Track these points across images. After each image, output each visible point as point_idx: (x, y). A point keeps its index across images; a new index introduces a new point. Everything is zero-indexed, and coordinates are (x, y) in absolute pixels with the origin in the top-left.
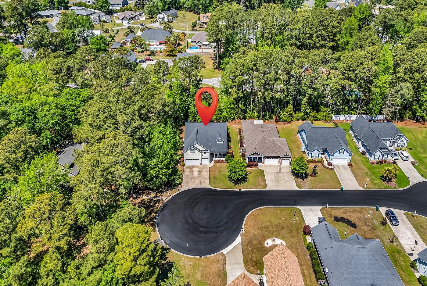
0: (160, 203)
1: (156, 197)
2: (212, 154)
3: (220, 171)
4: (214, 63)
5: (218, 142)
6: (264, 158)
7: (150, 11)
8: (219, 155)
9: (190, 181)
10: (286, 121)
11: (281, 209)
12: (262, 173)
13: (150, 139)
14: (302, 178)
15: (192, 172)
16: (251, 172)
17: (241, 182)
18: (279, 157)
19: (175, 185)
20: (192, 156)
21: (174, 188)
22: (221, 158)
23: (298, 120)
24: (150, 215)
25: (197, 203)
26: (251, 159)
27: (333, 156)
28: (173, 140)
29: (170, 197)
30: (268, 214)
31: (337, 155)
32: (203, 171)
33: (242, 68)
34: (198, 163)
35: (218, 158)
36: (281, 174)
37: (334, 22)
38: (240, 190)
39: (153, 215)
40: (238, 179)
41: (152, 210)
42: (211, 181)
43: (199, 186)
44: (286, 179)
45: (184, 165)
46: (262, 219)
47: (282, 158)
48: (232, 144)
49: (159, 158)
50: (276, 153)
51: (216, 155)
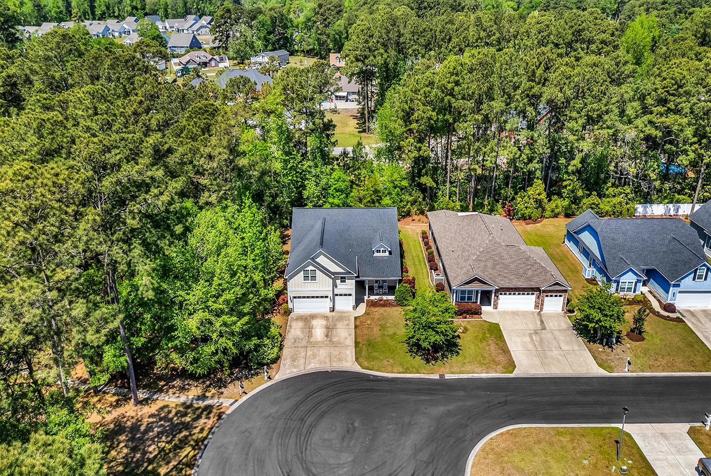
0: (212, 415)
1: (203, 397)
2: (360, 285)
3: (383, 327)
5: (376, 254)
6: (497, 291)
7: (238, 50)
8: (380, 287)
9: (303, 354)
10: (530, 218)
11: (572, 432)
12: (495, 331)
13: (188, 230)
14: (607, 344)
15: (308, 329)
16: (466, 330)
17: (443, 356)
18: (538, 289)
19: (261, 365)
20: (310, 288)
21: (257, 374)
22: (384, 294)
23: (556, 216)
24: (176, 455)
25: (322, 416)
26: (464, 296)
27: (678, 286)
28: (258, 243)
29: (245, 398)
30: (537, 449)
31: (688, 282)
32: (338, 326)
34: (323, 306)
35: (377, 294)
36: (546, 335)
38: (442, 376)
39: (186, 453)
40: (436, 347)
41: (186, 437)
42: (361, 351)
43: (328, 367)
44: (565, 347)
45: (288, 312)
46: (522, 465)
47: (544, 291)
48: (408, 262)
49: (210, 281)
50: (529, 279)
51: (371, 289)
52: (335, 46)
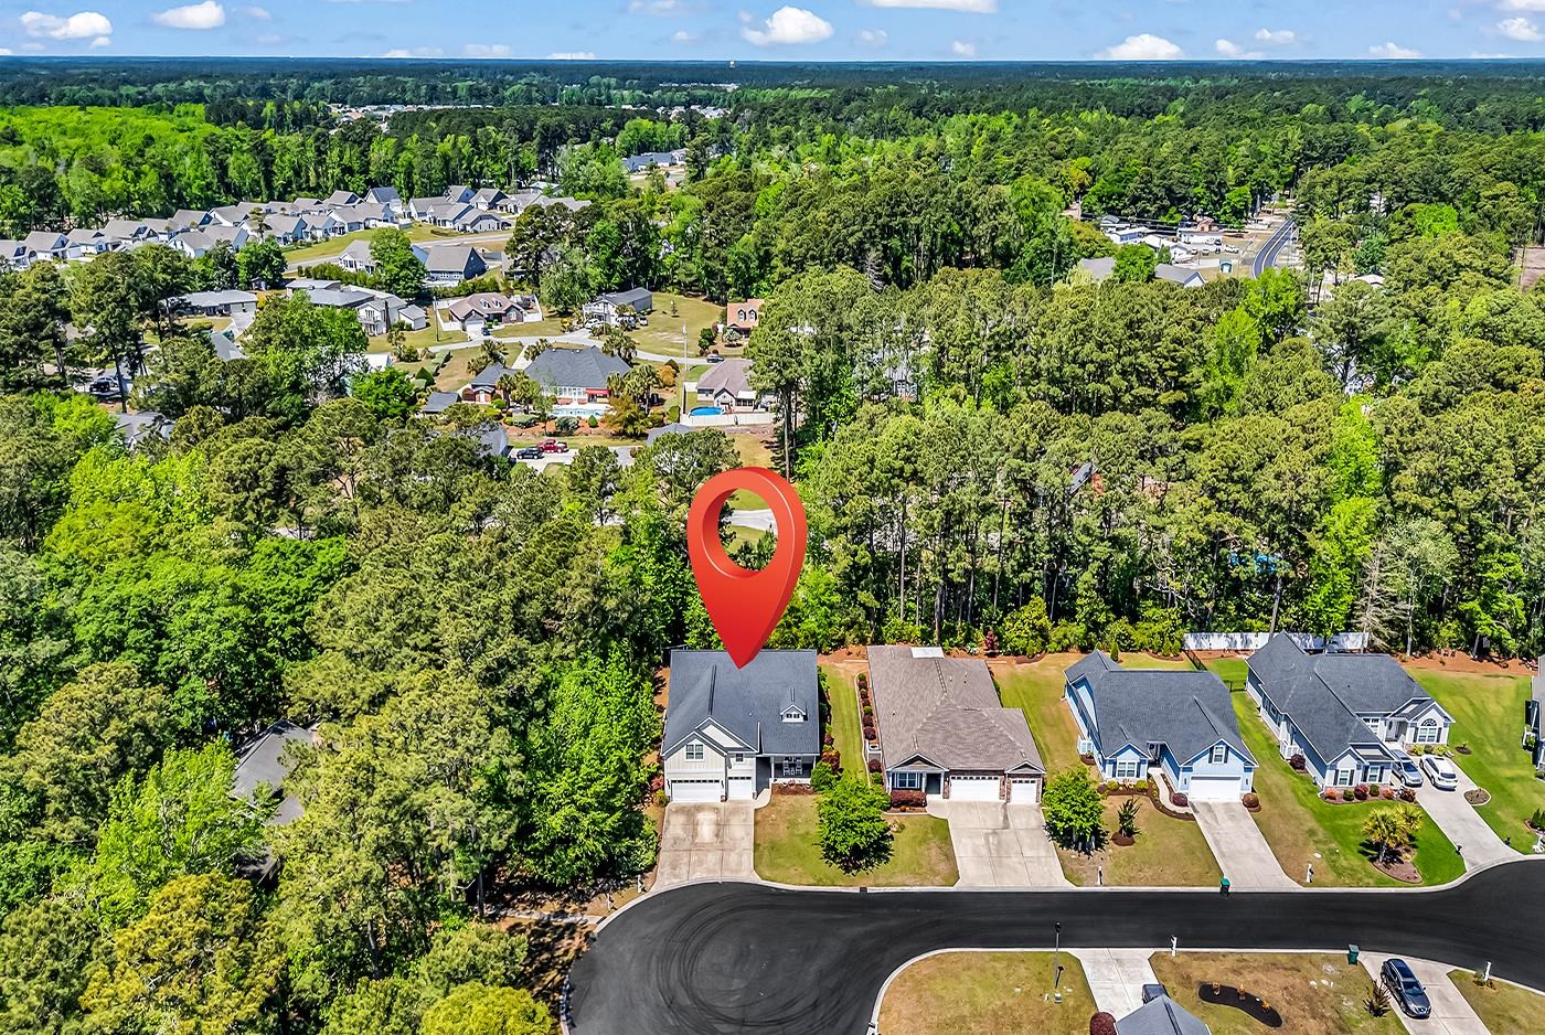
0: (576, 935)
1: (561, 914)
2: (763, 763)
3: (792, 824)
4: (773, 459)
5: (786, 720)
6: (947, 774)
7: (559, 293)
8: (791, 766)
9: (686, 860)
10: (1025, 653)
11: (1010, 959)
12: (941, 829)
13: (550, 705)
14: (1083, 849)
15: (693, 826)
16: (902, 827)
17: (869, 864)
18: (1002, 773)
19: (633, 874)
20: (694, 768)
21: (628, 885)
22: (797, 775)
23: (1065, 649)
24: (539, 979)
25: (710, 937)
26: (904, 781)
27: (1190, 770)
28: (628, 710)
29: (615, 914)
30: (965, 976)
31: (1202, 765)
32: (732, 822)
33: (866, 468)
34: (712, 794)
35: (787, 776)
36: (1007, 836)
37: (1179, 324)
38: (863, 890)
39: (550, 978)
40: (857, 852)
41: (549, 960)
42: (761, 857)
43: (718, 877)
44: (1028, 853)
45: (664, 802)
46: (943, 993)
47: (1010, 776)
48: (834, 729)
49: (577, 769)
50: (990, 758)
51: (779, 767)
52: (737, 280)
